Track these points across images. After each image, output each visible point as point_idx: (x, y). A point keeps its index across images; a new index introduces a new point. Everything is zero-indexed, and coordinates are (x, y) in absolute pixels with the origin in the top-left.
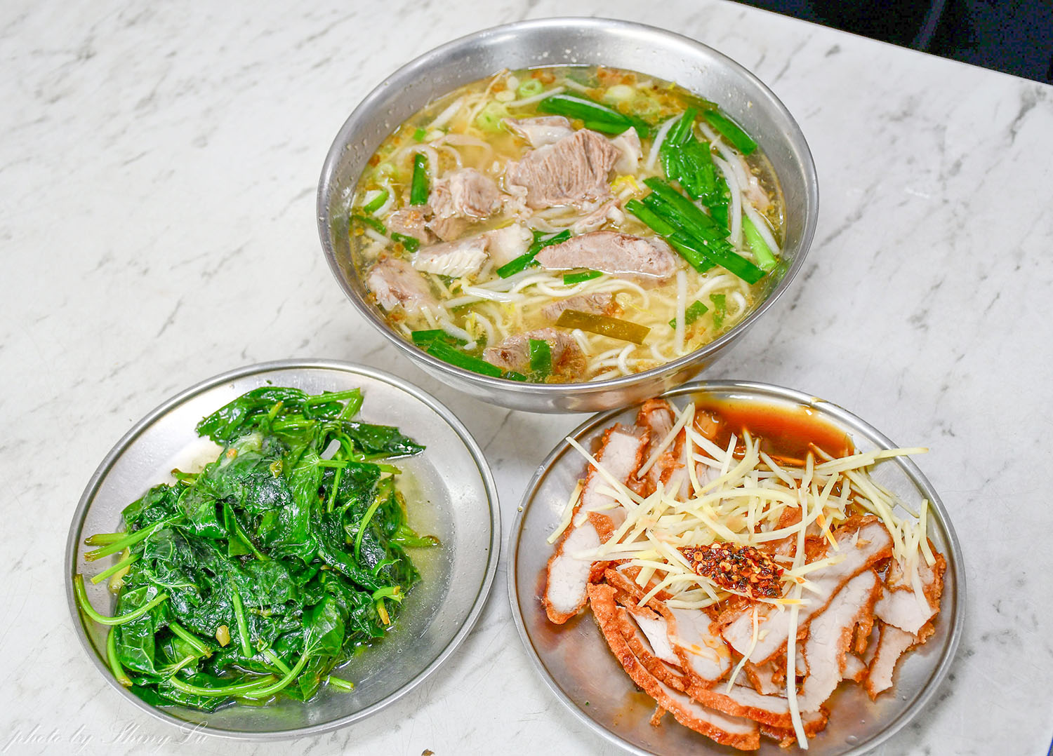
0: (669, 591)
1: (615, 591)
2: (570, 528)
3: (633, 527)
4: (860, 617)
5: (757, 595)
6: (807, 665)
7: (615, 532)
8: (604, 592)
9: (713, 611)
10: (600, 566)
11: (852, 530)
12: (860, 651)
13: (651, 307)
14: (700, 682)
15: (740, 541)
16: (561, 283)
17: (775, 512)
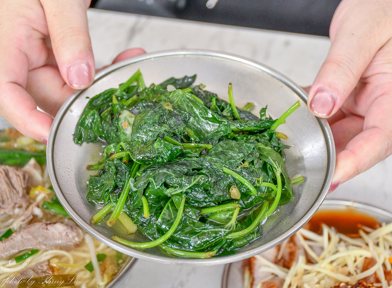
13: (75, 262)
16: (14, 263)
17: (360, 262)
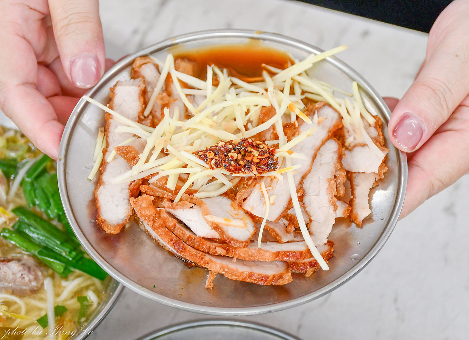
0: (194, 188)
1: (153, 198)
2: (103, 164)
3: (154, 148)
4: (336, 171)
5: (261, 171)
6: (308, 215)
7: (140, 156)
8: (145, 201)
9: (231, 194)
10: (135, 185)
11: (312, 113)
12: (341, 195)
14: (238, 244)
15: (237, 139)
17: (255, 114)
